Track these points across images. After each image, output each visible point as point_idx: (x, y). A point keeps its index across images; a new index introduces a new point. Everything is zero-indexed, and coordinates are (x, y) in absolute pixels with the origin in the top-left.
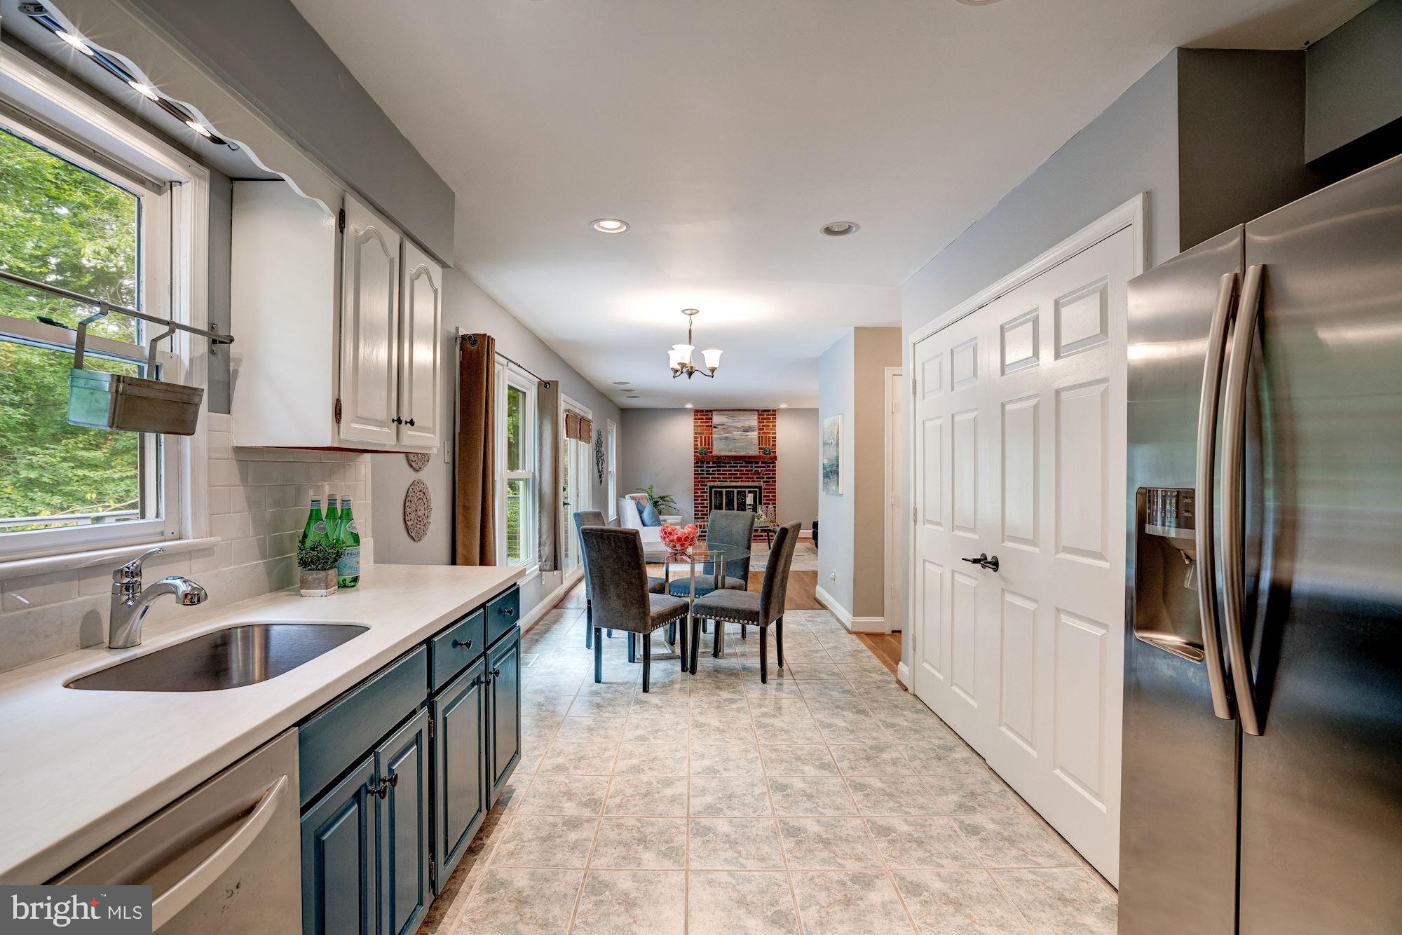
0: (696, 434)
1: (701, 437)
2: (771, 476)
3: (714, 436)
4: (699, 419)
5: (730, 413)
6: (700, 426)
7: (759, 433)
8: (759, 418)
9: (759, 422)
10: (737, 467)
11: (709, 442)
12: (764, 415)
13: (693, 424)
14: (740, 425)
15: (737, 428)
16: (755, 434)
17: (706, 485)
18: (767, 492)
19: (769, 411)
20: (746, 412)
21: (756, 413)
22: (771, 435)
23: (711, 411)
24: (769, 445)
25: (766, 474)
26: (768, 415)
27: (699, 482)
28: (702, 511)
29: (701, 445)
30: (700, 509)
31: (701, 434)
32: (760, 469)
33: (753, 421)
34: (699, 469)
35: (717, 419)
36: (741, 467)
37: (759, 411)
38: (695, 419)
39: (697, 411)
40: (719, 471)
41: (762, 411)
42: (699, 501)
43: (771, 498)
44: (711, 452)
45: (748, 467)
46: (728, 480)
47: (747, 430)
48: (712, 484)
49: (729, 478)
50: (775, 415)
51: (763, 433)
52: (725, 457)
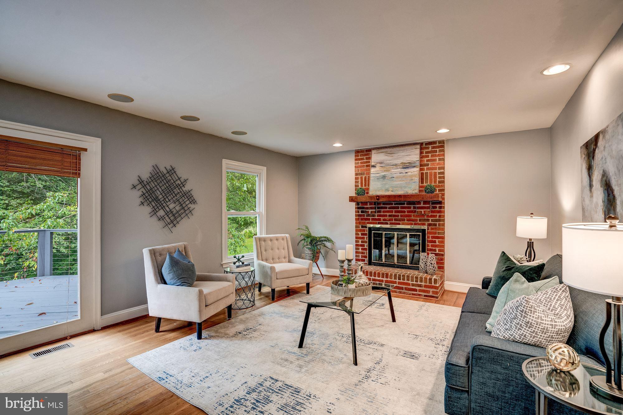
0: (356, 174)
1: (362, 178)
2: (438, 218)
3: (372, 175)
4: (359, 159)
5: (389, 150)
6: (361, 167)
7: (421, 170)
8: (421, 153)
9: (421, 157)
10: (398, 208)
11: (367, 181)
12: (428, 148)
13: (354, 165)
14: (399, 162)
15: (396, 165)
16: (415, 171)
17: (366, 227)
18: (433, 237)
19: (434, 143)
20: (407, 147)
21: (418, 146)
22: (437, 171)
23: (369, 150)
24: (435, 182)
25: (432, 216)
26: (433, 148)
27: (360, 223)
28: (362, 253)
29: (362, 185)
30: (360, 250)
31: (361, 174)
32: (423, 210)
33: (414, 155)
34: (360, 210)
35: (376, 157)
36: (402, 208)
37: (421, 144)
38: (356, 160)
39: (357, 152)
40: (379, 212)
41: (426, 144)
42: (360, 243)
43: (437, 243)
44: (368, 193)
45: (410, 208)
46: (389, 222)
47: (407, 166)
48: (372, 226)
49: (390, 220)
50: (443, 146)
51: (428, 169)
52: (378, 197)
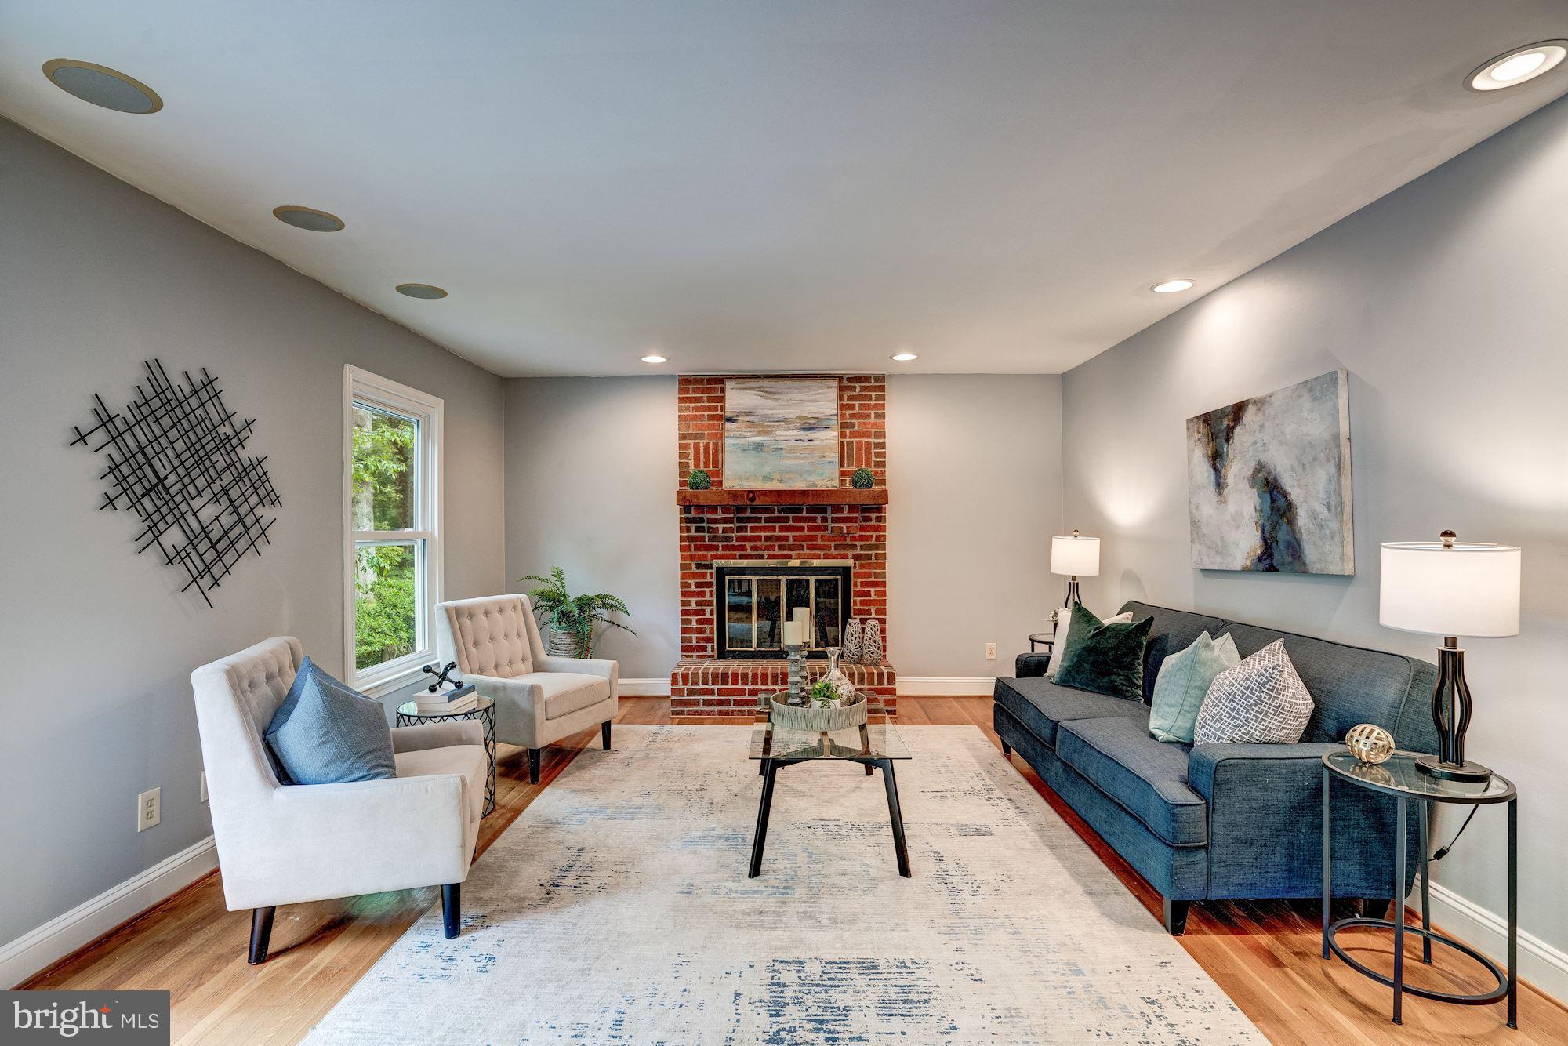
0: (683, 437)
1: (697, 446)
2: (873, 542)
3: (728, 441)
4: (691, 400)
5: (766, 383)
6: (695, 418)
7: (842, 435)
8: (841, 398)
9: (842, 407)
10: (787, 519)
11: (715, 456)
12: (853, 389)
13: (677, 414)
14: (792, 413)
15: (786, 420)
16: (831, 437)
17: (710, 567)
18: (864, 584)
19: (867, 378)
20: (807, 383)
21: (834, 383)
22: (873, 440)
23: (720, 380)
24: (868, 464)
25: (861, 538)
26: (864, 389)
27: (692, 557)
28: (700, 631)
29: (697, 465)
30: (694, 625)
31: (695, 436)
32: (844, 526)
33: (825, 402)
34: (693, 526)
35: (735, 399)
36: (796, 520)
37: (840, 378)
38: (682, 400)
39: (685, 381)
40: (740, 529)
41: (849, 379)
42: (694, 607)
43: (873, 597)
44: (720, 483)
45: (814, 520)
46: (765, 553)
47: (811, 425)
48: (723, 563)
49: (767, 548)
50: (882, 388)
51: (853, 435)
52: (753, 494)
